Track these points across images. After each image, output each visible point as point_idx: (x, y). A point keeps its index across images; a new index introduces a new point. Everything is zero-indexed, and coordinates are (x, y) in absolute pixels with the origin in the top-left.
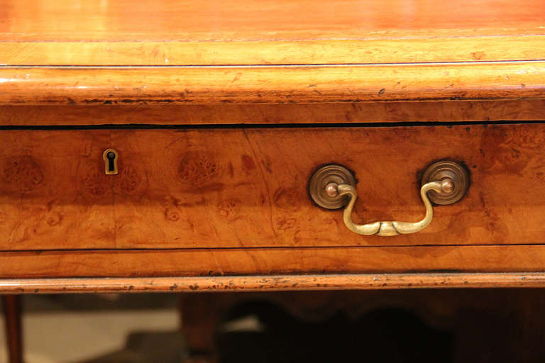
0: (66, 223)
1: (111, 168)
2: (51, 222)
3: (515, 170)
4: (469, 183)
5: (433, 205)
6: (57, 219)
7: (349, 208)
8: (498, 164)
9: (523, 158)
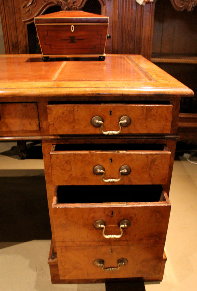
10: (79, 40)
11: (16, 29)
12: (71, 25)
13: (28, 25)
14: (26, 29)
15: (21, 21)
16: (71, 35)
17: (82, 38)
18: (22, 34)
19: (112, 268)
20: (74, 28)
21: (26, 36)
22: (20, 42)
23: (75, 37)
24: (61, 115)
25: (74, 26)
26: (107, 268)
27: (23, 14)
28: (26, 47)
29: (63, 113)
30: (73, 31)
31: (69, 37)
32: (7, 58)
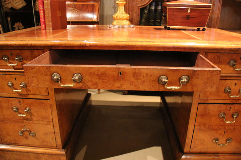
0: (111, 85)
1: (120, 75)
2: (108, 85)
3: (198, 78)
4: (189, 80)
5: (182, 84)
6: (109, 84)
7: (166, 84)
8: (195, 77)
9: (199, 76)
10: (191, 17)
11: (133, 10)
12: (188, 9)
13: (141, 9)
14: (139, 11)
15: (137, 6)
16: (188, 15)
17: (194, 16)
18: (136, 13)
19: (222, 144)
20: (190, 11)
21: (138, 15)
22: (135, 19)
23: (189, 16)
24: (213, 58)
25: (191, 9)
26: (219, 144)
27: (139, 2)
28: (138, 22)
29: (214, 58)
30: (189, 12)
31: (186, 16)
32: (140, 28)
